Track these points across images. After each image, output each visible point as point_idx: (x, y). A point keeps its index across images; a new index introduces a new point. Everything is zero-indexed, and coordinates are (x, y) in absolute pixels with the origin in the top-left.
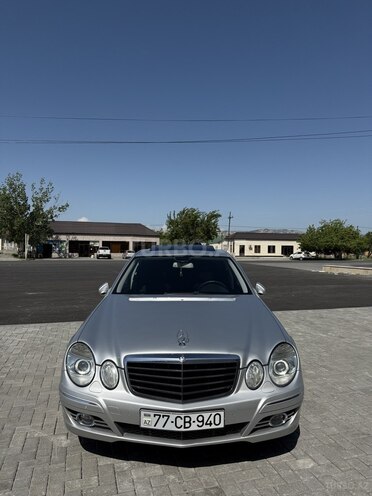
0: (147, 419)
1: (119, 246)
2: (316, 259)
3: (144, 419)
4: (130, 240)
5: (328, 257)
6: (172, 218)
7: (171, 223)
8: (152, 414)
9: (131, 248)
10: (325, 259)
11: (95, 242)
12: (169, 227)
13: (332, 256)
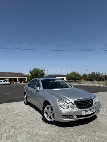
0: (84, 113)
1: (14, 80)
2: (70, 82)
3: (83, 113)
4: (18, 78)
5: (73, 81)
6: (31, 71)
7: (31, 72)
8: (84, 111)
9: (18, 80)
10: (72, 82)
11: (6, 78)
12: (30, 74)
13: (74, 81)
